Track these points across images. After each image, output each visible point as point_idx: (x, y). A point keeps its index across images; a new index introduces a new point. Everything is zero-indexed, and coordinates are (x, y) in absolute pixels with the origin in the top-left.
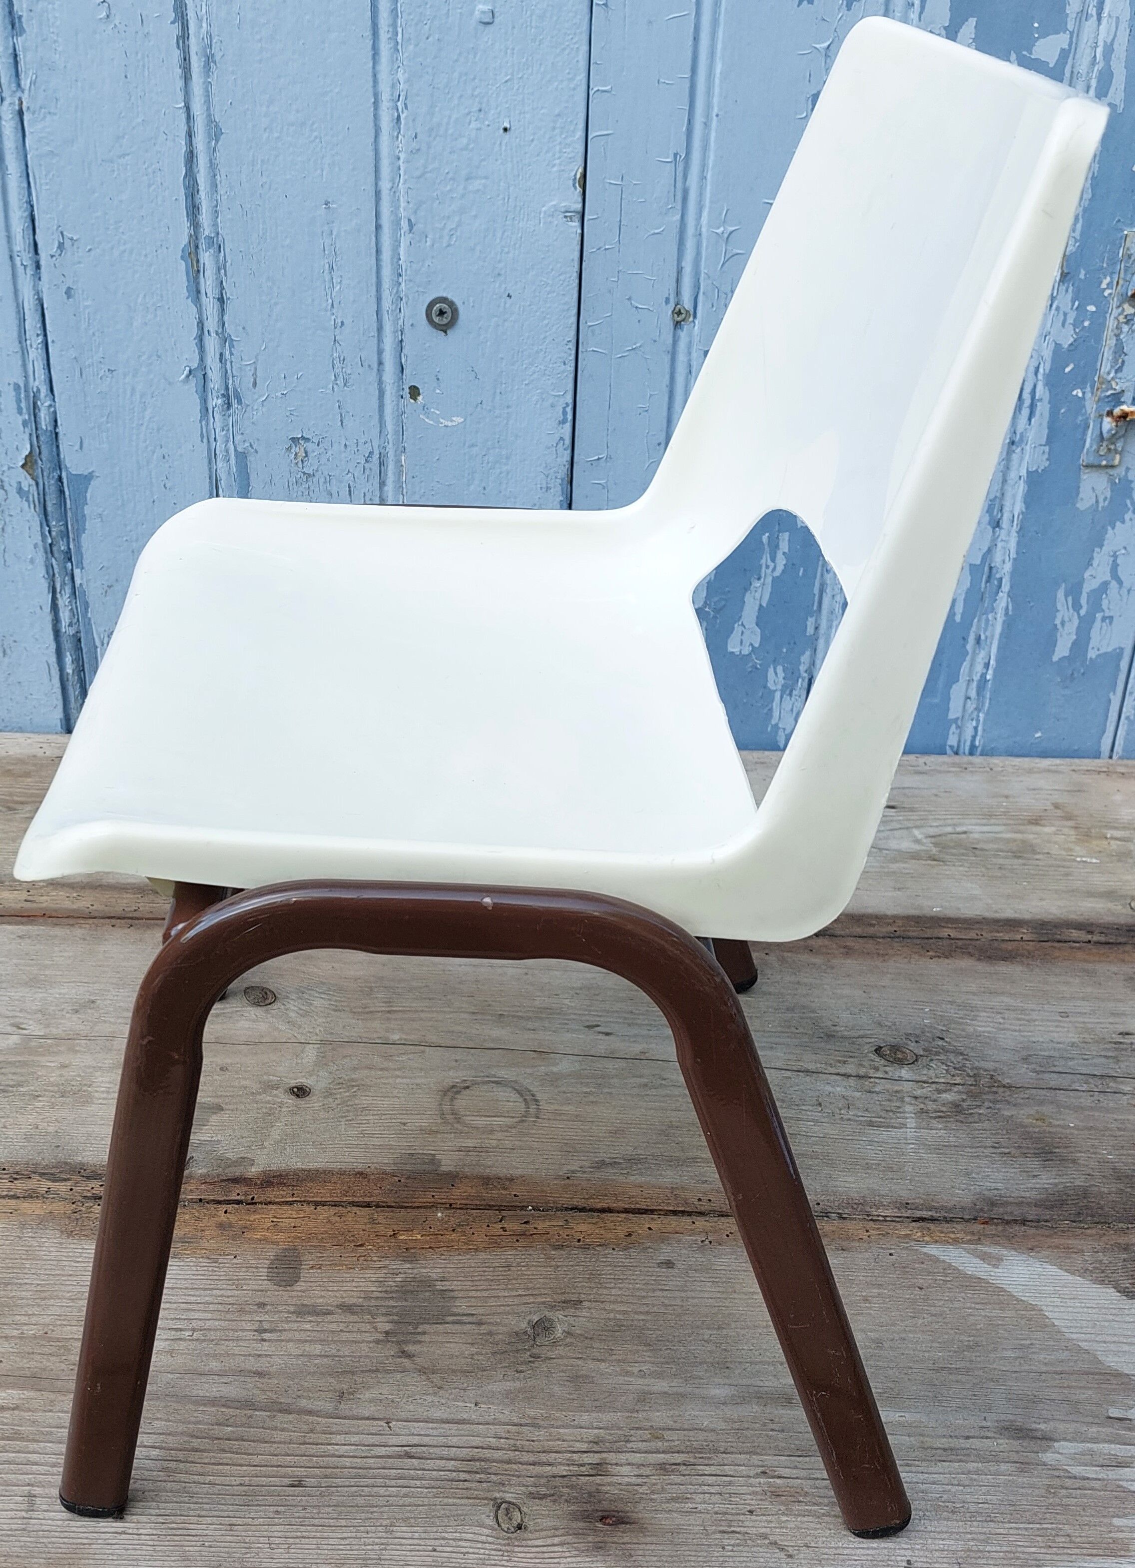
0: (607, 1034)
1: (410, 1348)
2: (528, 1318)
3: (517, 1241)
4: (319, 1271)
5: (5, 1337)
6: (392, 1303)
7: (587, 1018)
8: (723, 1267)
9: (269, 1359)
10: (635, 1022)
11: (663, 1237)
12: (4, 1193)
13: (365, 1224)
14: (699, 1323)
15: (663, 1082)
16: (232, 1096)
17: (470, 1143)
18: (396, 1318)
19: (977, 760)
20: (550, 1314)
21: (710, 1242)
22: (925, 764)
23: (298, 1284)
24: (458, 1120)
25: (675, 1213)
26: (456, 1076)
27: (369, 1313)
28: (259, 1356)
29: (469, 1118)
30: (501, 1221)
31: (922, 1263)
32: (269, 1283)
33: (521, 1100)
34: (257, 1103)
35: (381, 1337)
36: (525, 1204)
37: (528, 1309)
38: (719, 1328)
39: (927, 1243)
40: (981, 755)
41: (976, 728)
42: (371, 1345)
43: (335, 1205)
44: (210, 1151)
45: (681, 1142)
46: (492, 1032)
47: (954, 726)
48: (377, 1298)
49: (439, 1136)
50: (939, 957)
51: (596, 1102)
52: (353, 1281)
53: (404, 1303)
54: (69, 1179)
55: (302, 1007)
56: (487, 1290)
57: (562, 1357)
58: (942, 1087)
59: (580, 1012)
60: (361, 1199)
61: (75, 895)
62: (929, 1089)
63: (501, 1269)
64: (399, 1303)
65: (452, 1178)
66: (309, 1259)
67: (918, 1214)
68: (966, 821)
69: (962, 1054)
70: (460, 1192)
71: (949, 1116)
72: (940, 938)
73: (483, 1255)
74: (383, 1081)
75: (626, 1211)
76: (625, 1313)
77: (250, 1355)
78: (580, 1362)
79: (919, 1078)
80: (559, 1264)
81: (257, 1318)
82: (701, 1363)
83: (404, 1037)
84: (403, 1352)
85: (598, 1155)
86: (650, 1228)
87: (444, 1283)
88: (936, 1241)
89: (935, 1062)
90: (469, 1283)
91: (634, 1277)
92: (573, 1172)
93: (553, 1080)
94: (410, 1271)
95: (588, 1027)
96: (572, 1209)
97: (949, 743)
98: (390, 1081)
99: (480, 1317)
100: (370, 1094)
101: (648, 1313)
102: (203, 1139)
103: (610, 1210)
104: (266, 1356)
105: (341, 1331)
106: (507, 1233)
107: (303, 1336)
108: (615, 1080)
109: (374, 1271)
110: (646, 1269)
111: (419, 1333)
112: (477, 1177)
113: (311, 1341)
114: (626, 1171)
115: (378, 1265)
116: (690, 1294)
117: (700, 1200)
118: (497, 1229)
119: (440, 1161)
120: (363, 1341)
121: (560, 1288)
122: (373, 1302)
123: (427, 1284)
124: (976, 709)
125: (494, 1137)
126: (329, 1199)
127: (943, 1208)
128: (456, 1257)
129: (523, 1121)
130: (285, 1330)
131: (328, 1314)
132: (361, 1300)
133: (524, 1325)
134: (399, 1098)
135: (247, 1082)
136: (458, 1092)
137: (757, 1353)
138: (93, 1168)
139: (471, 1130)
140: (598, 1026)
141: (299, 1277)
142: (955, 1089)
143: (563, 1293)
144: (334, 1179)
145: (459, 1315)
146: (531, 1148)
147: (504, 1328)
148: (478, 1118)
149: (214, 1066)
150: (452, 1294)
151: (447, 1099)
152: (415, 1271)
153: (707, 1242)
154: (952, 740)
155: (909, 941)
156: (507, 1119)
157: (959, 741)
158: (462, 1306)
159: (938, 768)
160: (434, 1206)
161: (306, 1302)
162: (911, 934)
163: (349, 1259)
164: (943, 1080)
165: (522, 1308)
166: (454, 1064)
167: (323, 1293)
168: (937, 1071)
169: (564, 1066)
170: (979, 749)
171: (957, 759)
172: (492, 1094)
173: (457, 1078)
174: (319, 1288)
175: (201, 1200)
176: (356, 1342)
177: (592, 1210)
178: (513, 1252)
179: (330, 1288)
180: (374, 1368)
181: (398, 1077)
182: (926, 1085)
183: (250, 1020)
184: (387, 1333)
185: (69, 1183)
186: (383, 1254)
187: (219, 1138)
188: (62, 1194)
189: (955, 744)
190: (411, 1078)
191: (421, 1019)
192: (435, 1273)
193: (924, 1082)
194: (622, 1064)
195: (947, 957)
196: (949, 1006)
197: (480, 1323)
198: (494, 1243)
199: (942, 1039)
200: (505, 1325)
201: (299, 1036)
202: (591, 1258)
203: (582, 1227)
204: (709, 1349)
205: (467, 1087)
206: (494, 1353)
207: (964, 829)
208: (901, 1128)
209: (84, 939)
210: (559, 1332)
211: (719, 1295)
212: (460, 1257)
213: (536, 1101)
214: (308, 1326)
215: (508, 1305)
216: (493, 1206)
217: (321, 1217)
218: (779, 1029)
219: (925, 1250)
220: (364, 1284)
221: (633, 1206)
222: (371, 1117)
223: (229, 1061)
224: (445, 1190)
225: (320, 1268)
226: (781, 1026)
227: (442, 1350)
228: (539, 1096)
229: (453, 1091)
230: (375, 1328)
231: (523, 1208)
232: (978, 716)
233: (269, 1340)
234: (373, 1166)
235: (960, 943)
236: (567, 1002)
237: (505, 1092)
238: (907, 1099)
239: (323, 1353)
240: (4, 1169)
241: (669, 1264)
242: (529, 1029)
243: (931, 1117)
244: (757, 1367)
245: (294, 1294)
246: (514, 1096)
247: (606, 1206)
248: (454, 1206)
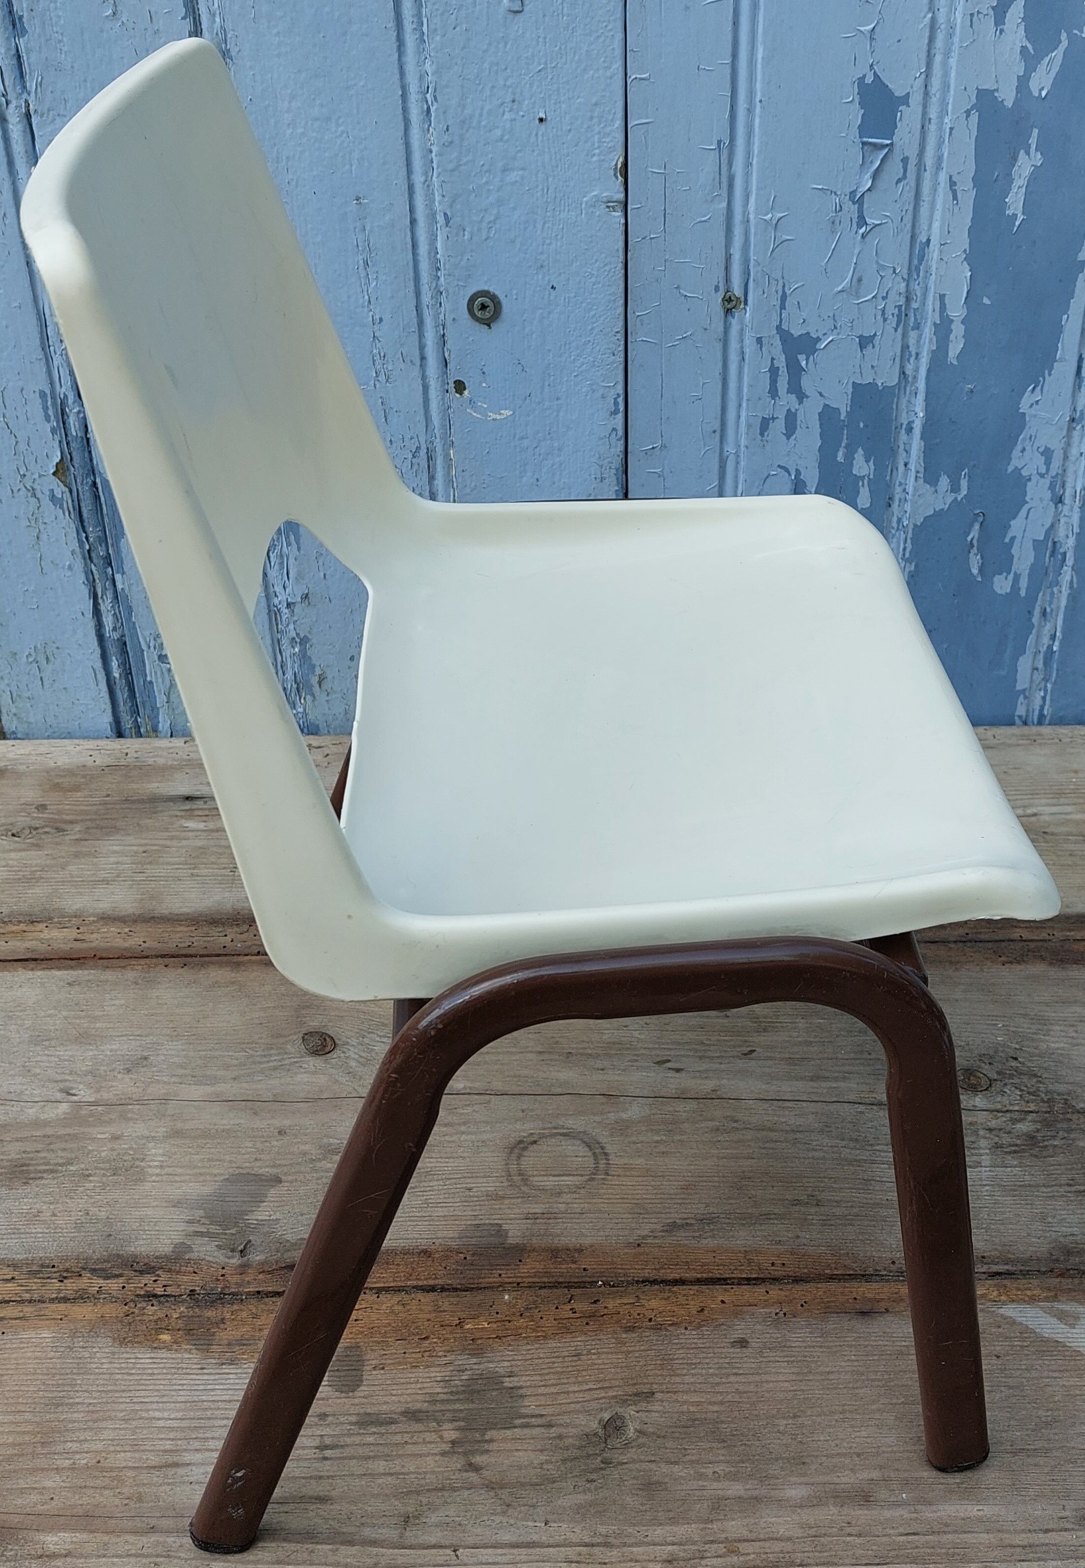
0: (678, 1070)
1: (478, 1459)
2: (599, 1417)
3: (587, 1324)
4: (382, 1372)
5: (57, 1469)
6: (458, 1406)
7: (658, 1052)
8: (797, 1344)
9: (331, 1481)
10: (706, 1054)
11: (737, 1311)
12: (54, 1296)
13: (430, 1312)
14: (774, 1412)
15: (735, 1125)
16: (291, 1165)
17: (538, 1209)
18: (462, 1424)
19: (1046, 730)
20: (622, 1410)
21: (785, 1314)
22: (994, 737)
23: (362, 1388)
24: (525, 1181)
25: (748, 1281)
26: (524, 1129)
27: (435, 1420)
28: (321, 1477)
29: (536, 1179)
30: (569, 1302)
31: (999, 1327)
32: (330, 1389)
33: (590, 1154)
34: (316, 1171)
35: (446, 1447)
36: (595, 1279)
37: (599, 1406)
38: (795, 1416)
39: (1004, 1303)
40: (1049, 724)
41: (1044, 698)
42: (437, 1458)
43: (399, 1290)
44: (268, 1233)
45: (755, 1196)
46: (560, 1074)
47: (1022, 697)
48: (443, 1400)
49: (507, 1201)
50: (1011, 963)
51: (667, 1152)
52: (417, 1382)
53: (471, 1406)
54: (120, 1275)
55: (364, 1055)
56: (557, 1385)
57: (634, 1461)
58: (1016, 1116)
59: (651, 1046)
60: (425, 1283)
61: (127, 930)
62: (1004, 1119)
63: (570, 1359)
64: (466, 1406)
65: (519, 1252)
66: (372, 1358)
67: (995, 1268)
68: (1036, 801)
69: (1035, 1076)
70: (529, 1268)
71: (1024, 1151)
72: (1012, 941)
73: (552, 1344)
74: (447, 1138)
75: (699, 1281)
76: (699, 1403)
77: (311, 1477)
78: (653, 1466)
79: (992, 1107)
80: (630, 1349)
81: (319, 1433)
82: (777, 1460)
83: (469, 1085)
84: (470, 1465)
85: (669, 1215)
86: (723, 1302)
87: (512, 1379)
88: (1013, 1301)
89: (1009, 1087)
90: (538, 1378)
91: (707, 1361)
92: (644, 1237)
93: (622, 1128)
94: (476, 1367)
95: (659, 1063)
96: (643, 1282)
97: (1017, 713)
98: (455, 1138)
99: (549, 1418)
100: (434, 1155)
101: (722, 1403)
102: (260, 1218)
103: (681, 1282)
104: (328, 1477)
105: (406, 1442)
106: (577, 1315)
107: (366, 1451)
108: (686, 1125)
109: (438, 1369)
110: (720, 1350)
111: (486, 1441)
112: (544, 1250)
113: (374, 1457)
114: (697, 1234)
115: (444, 1360)
116: (765, 1377)
117: (773, 1264)
118: (565, 1311)
119: (507, 1231)
120: (429, 1454)
121: (632, 1379)
122: (439, 1407)
123: (494, 1380)
124: (1043, 679)
125: (561, 1201)
126: (392, 1284)
127: (1018, 1260)
128: (525, 1347)
129: (590, 1180)
130: (347, 1446)
131: (392, 1423)
132: (426, 1404)
133: (594, 1425)
134: (464, 1158)
135: (306, 1147)
136: (525, 1149)
137: (833, 1444)
138: (146, 1261)
139: (538, 1193)
140: (669, 1061)
141: (362, 1381)
142: (1030, 1117)
143: (635, 1384)
144: (398, 1260)
145: (527, 1416)
146: (600, 1212)
147: (573, 1430)
148: (546, 1178)
149: (272, 1129)
150: (521, 1392)
151: (514, 1156)
152: (482, 1366)
153: (781, 1314)
154: (1021, 710)
155: (981, 944)
156: (576, 1178)
157: (1028, 711)
158: (530, 1406)
159: (1008, 741)
160: (501, 1287)
161: (369, 1411)
162: (982, 937)
163: (413, 1355)
164: (1017, 1108)
165: (594, 1405)
166: (521, 1115)
167: (386, 1399)
168: (1011, 1098)
169: (634, 1111)
170: (1048, 718)
171: (1026, 730)
172: (560, 1148)
173: (524, 1130)
174: (382, 1393)
175: (259, 1292)
176: (421, 1456)
177: (662, 1282)
178: (583, 1338)
179: (394, 1392)
180: (440, 1486)
181: (463, 1133)
182: (1001, 1114)
183: (309, 1072)
184: (453, 1442)
185: (121, 1280)
186: (448, 1348)
187: (278, 1216)
188: (114, 1293)
189: (1024, 714)
190: (475, 1133)
191: (486, 1063)
192: (502, 1367)
193: (998, 1111)
194: (693, 1105)
195: (1019, 963)
196: (1022, 1020)
197: (550, 1426)
198: (564, 1329)
199: (1016, 1059)
200: (575, 1426)
201: (360, 1089)
202: (663, 1340)
203: (654, 1303)
204: (784, 1442)
205: (535, 1142)
206: (564, 1461)
207: (1034, 810)
208: (977, 1167)
209: (137, 984)
210: (631, 1432)
211: (794, 1378)
212: (529, 1347)
213: (606, 1154)
214: (371, 1439)
215: (578, 1402)
216: (561, 1283)
217: (384, 1307)
218: (852, 1055)
219: (1001, 1311)
220: (429, 1385)
221: (705, 1275)
222: (435, 1183)
223: (287, 1122)
224: (513, 1267)
225: (383, 1368)
226: (855, 1053)
227: (511, 1459)
228: (609, 1149)
229: (520, 1147)
230: (441, 1437)
231: (593, 1283)
232: (1046, 687)
233: (331, 1459)
234: (437, 1242)
235: (1032, 945)
236: (636, 1034)
237: (573, 1145)
238: (981, 1132)
239: (387, 1471)
240: (53, 1266)
241: (743, 1343)
242: (598, 1069)
243: (1006, 1153)
244: (834, 1460)
245: (356, 1401)
246: (583, 1150)
247: (677, 1276)
248: (521, 1285)
